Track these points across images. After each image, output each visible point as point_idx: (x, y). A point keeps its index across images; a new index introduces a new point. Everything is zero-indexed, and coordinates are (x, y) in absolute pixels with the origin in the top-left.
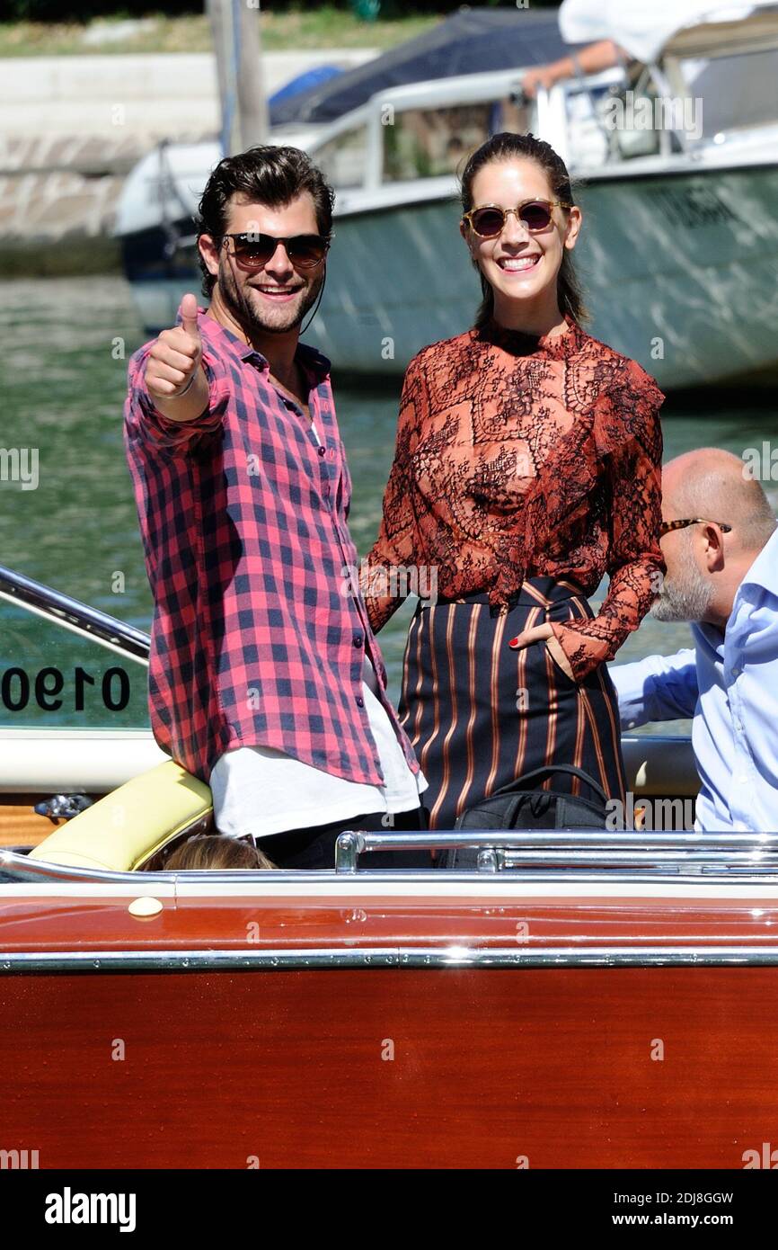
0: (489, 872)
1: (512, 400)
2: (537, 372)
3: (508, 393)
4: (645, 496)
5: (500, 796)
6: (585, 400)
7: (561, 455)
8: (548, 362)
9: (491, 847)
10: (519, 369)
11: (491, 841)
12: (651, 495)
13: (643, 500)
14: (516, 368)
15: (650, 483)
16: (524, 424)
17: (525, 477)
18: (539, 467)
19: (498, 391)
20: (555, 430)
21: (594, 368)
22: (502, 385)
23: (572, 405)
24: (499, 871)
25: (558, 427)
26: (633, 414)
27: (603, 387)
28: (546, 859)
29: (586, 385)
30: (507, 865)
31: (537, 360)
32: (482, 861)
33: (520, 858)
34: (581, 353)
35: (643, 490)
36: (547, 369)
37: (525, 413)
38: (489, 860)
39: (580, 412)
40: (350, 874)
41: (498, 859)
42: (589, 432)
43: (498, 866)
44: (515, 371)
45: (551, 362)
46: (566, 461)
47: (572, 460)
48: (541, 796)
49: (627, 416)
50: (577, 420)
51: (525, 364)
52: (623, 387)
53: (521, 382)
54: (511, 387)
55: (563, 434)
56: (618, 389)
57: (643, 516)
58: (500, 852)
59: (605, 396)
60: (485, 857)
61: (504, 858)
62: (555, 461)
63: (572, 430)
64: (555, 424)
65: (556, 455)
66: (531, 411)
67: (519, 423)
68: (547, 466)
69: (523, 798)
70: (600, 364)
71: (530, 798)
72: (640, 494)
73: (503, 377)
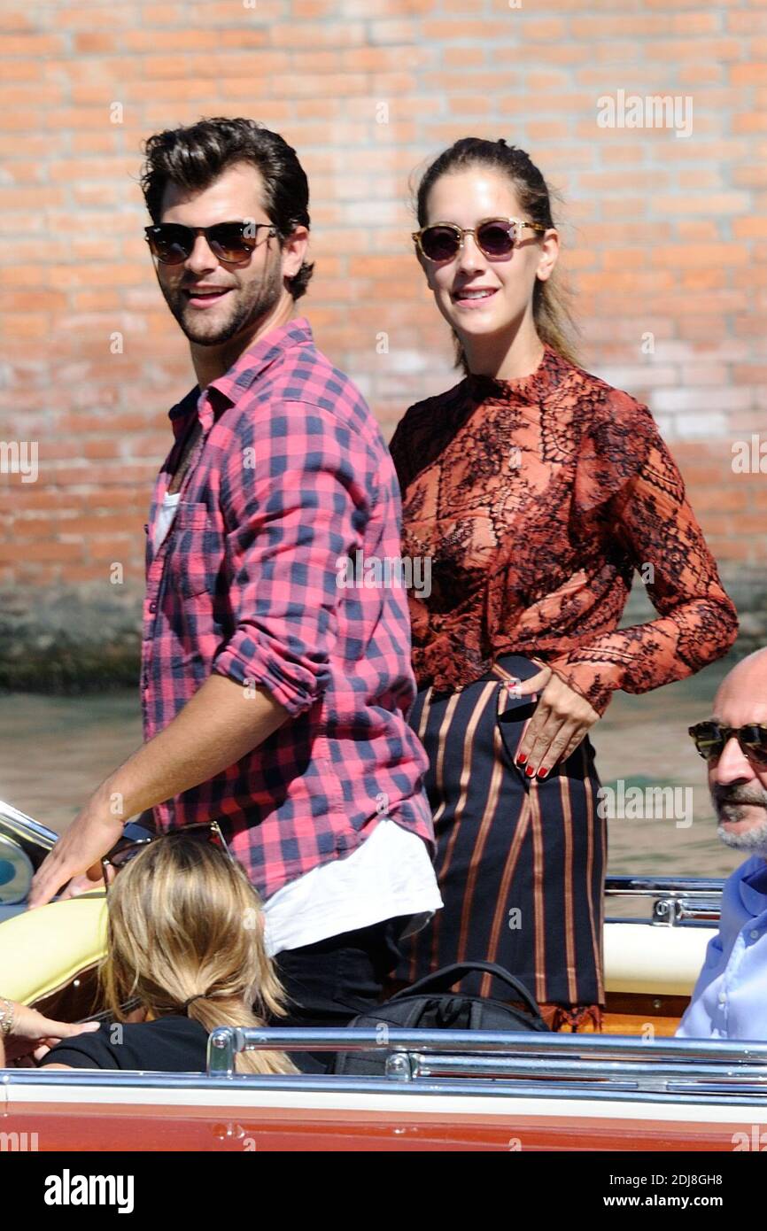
0: (402, 1082)
1: (479, 460)
2: (507, 422)
3: (475, 452)
4: (682, 537)
5: (399, 1000)
6: (566, 447)
7: (530, 519)
8: (520, 409)
9: (404, 1050)
10: (487, 421)
11: (403, 1042)
12: (690, 535)
13: (682, 544)
14: (484, 421)
15: (682, 524)
16: (489, 488)
17: (483, 548)
18: (500, 534)
19: (466, 451)
20: (526, 490)
21: (574, 406)
22: (470, 443)
23: (550, 455)
24: (412, 1079)
25: (530, 486)
26: (623, 452)
27: (584, 428)
28: (472, 1066)
29: (565, 429)
30: (422, 1073)
31: (507, 408)
32: (393, 1066)
33: (439, 1065)
34: (559, 390)
35: (677, 533)
36: (518, 418)
37: (494, 473)
38: (401, 1065)
39: (562, 461)
40: (227, 1079)
41: (412, 1064)
42: (571, 486)
43: (411, 1074)
44: (483, 424)
45: (523, 409)
46: (537, 527)
47: (547, 525)
48: (453, 1000)
49: (617, 457)
50: (555, 474)
51: (494, 415)
52: (607, 423)
53: (489, 436)
54: (479, 444)
55: (535, 493)
56: (600, 426)
57: (688, 562)
58: (415, 1056)
59: (589, 438)
60: (397, 1062)
61: (419, 1063)
62: (522, 526)
63: (549, 487)
64: (527, 483)
65: (523, 520)
66: (499, 471)
67: (484, 488)
68: (512, 533)
69: (428, 1003)
70: (580, 402)
71: (438, 1003)
72: (676, 538)
73: (471, 433)
